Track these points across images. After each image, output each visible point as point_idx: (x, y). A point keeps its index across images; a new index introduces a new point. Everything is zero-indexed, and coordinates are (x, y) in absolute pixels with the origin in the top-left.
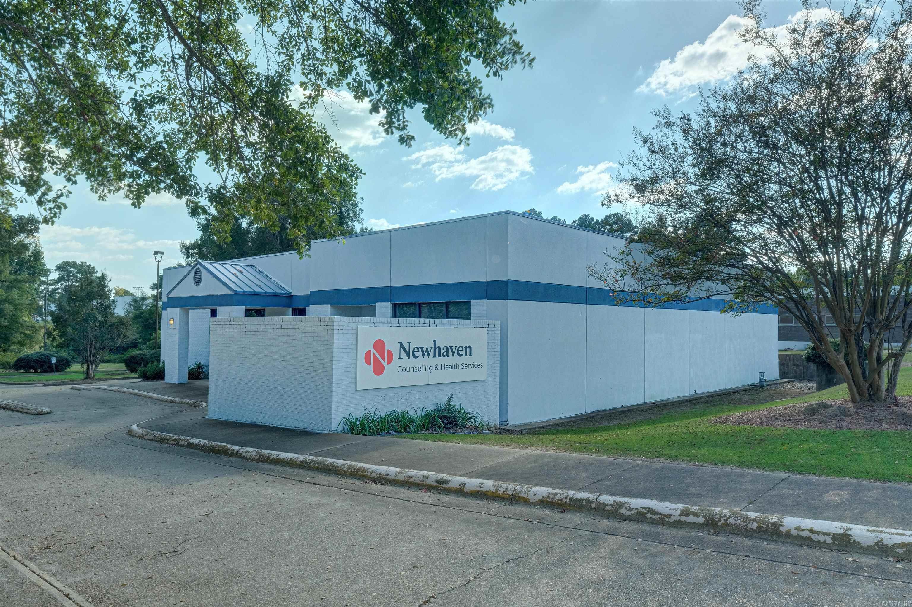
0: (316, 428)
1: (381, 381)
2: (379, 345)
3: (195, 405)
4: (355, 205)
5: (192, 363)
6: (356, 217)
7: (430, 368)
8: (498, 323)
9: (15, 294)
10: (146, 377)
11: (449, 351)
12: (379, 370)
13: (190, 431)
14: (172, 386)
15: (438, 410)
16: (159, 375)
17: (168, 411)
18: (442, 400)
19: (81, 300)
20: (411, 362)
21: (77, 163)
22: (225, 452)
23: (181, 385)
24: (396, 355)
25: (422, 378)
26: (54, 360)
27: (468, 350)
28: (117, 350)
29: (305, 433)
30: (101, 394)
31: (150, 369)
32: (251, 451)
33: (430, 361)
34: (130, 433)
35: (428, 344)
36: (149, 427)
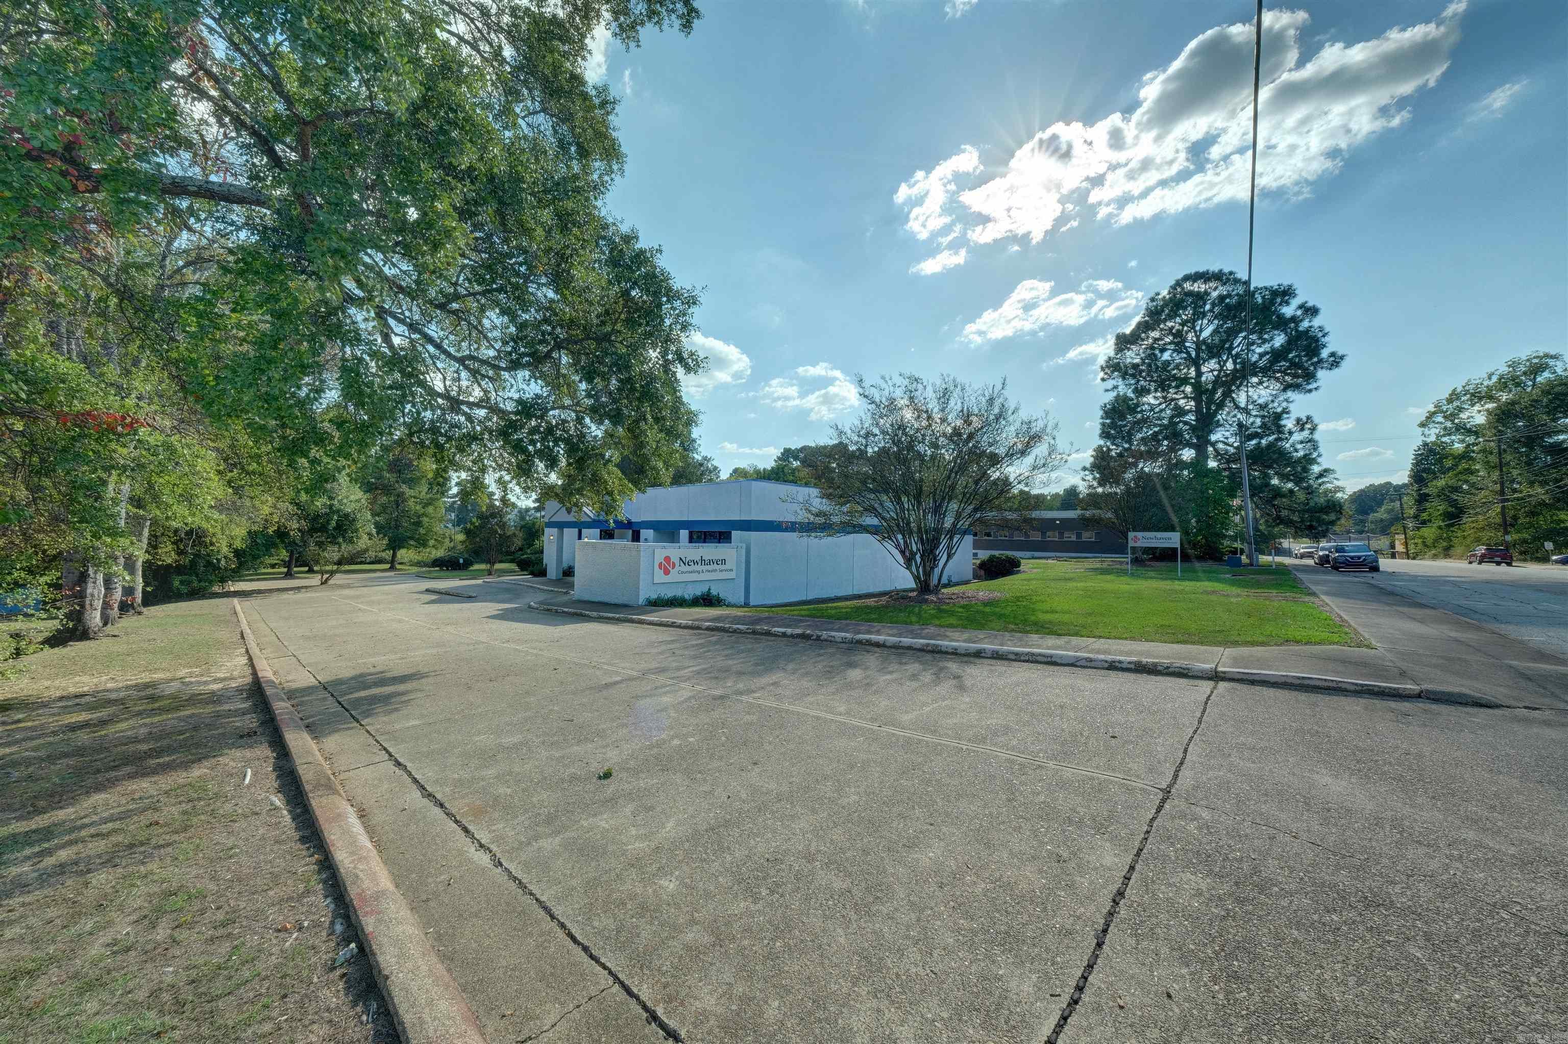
0: (631, 603)
1: (667, 579)
2: (667, 559)
3: (566, 593)
4: (694, 441)
5: (565, 565)
6: (695, 450)
7: (698, 572)
8: (744, 546)
9: (430, 509)
10: (534, 574)
11: (710, 562)
12: (667, 572)
13: (565, 605)
14: (551, 580)
15: (703, 595)
16: (542, 573)
17: (549, 596)
18: (705, 590)
19: (487, 518)
20: (687, 568)
21: (514, 482)
22: (581, 615)
23: (558, 580)
24: (677, 565)
25: (694, 577)
26: (461, 561)
27: (724, 561)
28: (509, 553)
29: (625, 606)
30: (504, 586)
31: (536, 568)
32: (595, 614)
33: (698, 568)
34: (530, 607)
35: (698, 558)
36: (541, 603)
